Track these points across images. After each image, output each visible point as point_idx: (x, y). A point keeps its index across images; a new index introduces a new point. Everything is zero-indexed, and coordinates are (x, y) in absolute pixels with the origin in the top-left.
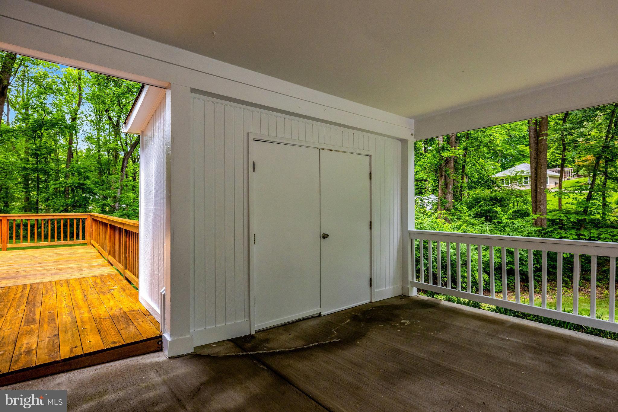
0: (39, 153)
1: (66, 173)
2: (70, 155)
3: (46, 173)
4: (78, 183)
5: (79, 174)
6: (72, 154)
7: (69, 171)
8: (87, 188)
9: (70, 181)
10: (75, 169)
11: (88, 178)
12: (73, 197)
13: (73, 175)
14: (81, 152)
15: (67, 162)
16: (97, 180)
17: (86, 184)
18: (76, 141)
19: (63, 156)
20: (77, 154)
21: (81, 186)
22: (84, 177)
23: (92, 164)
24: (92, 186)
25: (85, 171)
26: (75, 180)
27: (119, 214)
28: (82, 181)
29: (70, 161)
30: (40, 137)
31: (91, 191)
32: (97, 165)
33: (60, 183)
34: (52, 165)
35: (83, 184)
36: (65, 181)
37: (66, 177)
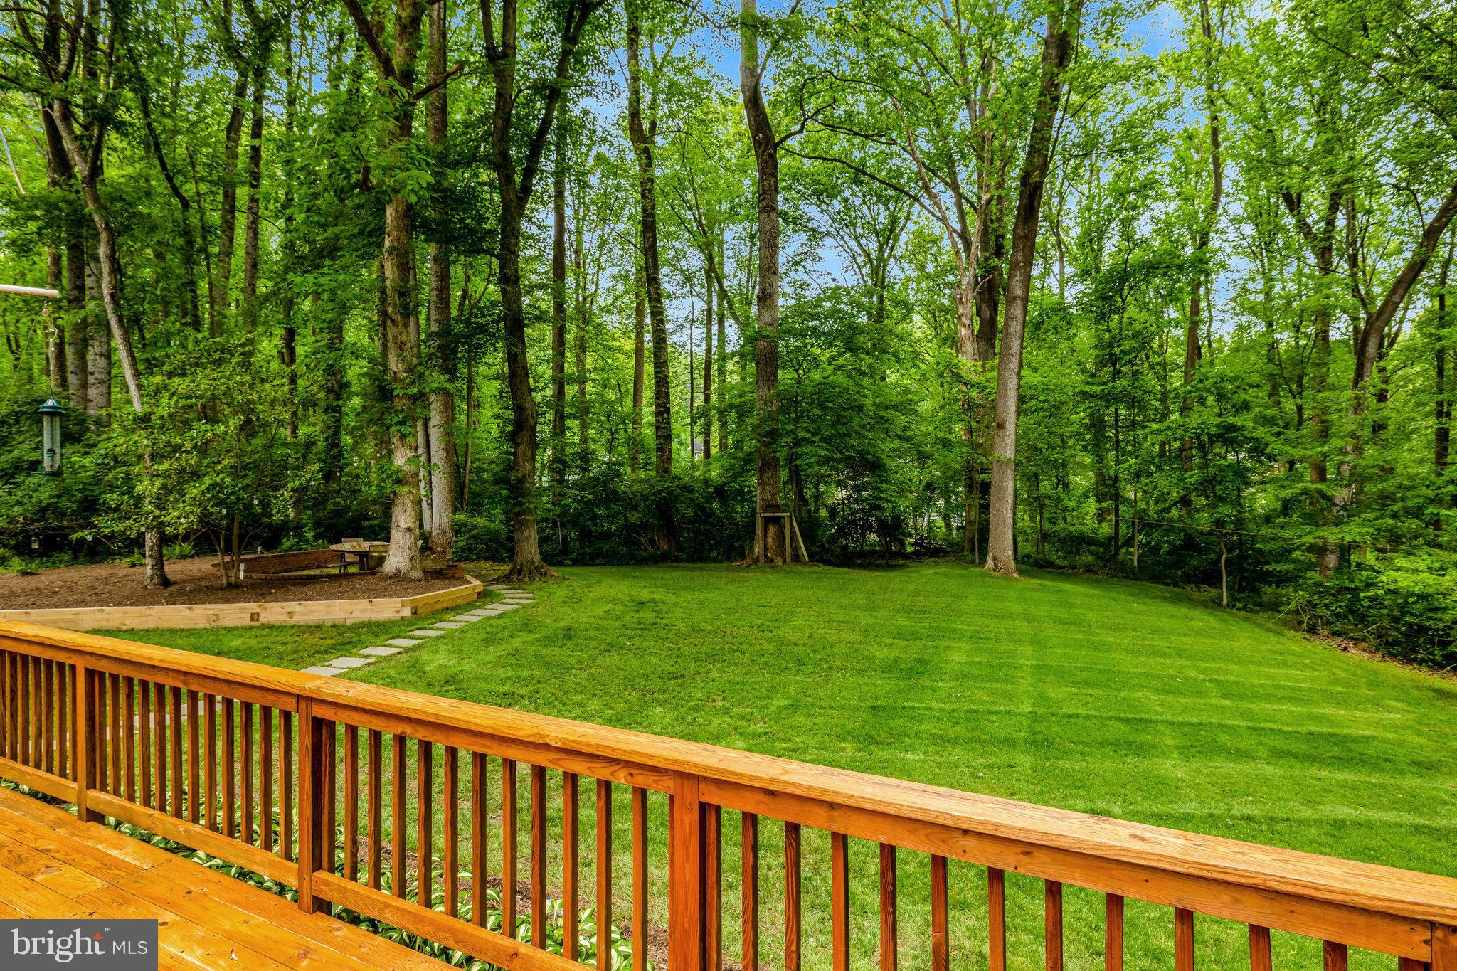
0: (1116, 350)
1: (1185, 399)
2: (1194, 350)
3: (1134, 402)
4: (1217, 426)
5: (1221, 397)
6: (1199, 348)
7: (1190, 392)
8: (1246, 438)
9: (1193, 421)
10: (1208, 383)
11: (1246, 406)
12: (1205, 466)
13: (1202, 400)
14: (1220, 340)
15: (1186, 366)
16: (1268, 413)
17: (1242, 428)
18: (1206, 314)
19: (1176, 354)
20: (1210, 346)
21: (1228, 436)
22: (1234, 406)
23: (1254, 367)
24: (1262, 432)
25: (1238, 387)
26: (1207, 416)
27: (1365, 530)
28: (1231, 420)
29: (1193, 366)
30: (1121, 311)
31: (1258, 450)
32: (1269, 368)
33: (1169, 428)
34: (1150, 381)
35: (1233, 428)
36: (1180, 421)
37: (1185, 410)
